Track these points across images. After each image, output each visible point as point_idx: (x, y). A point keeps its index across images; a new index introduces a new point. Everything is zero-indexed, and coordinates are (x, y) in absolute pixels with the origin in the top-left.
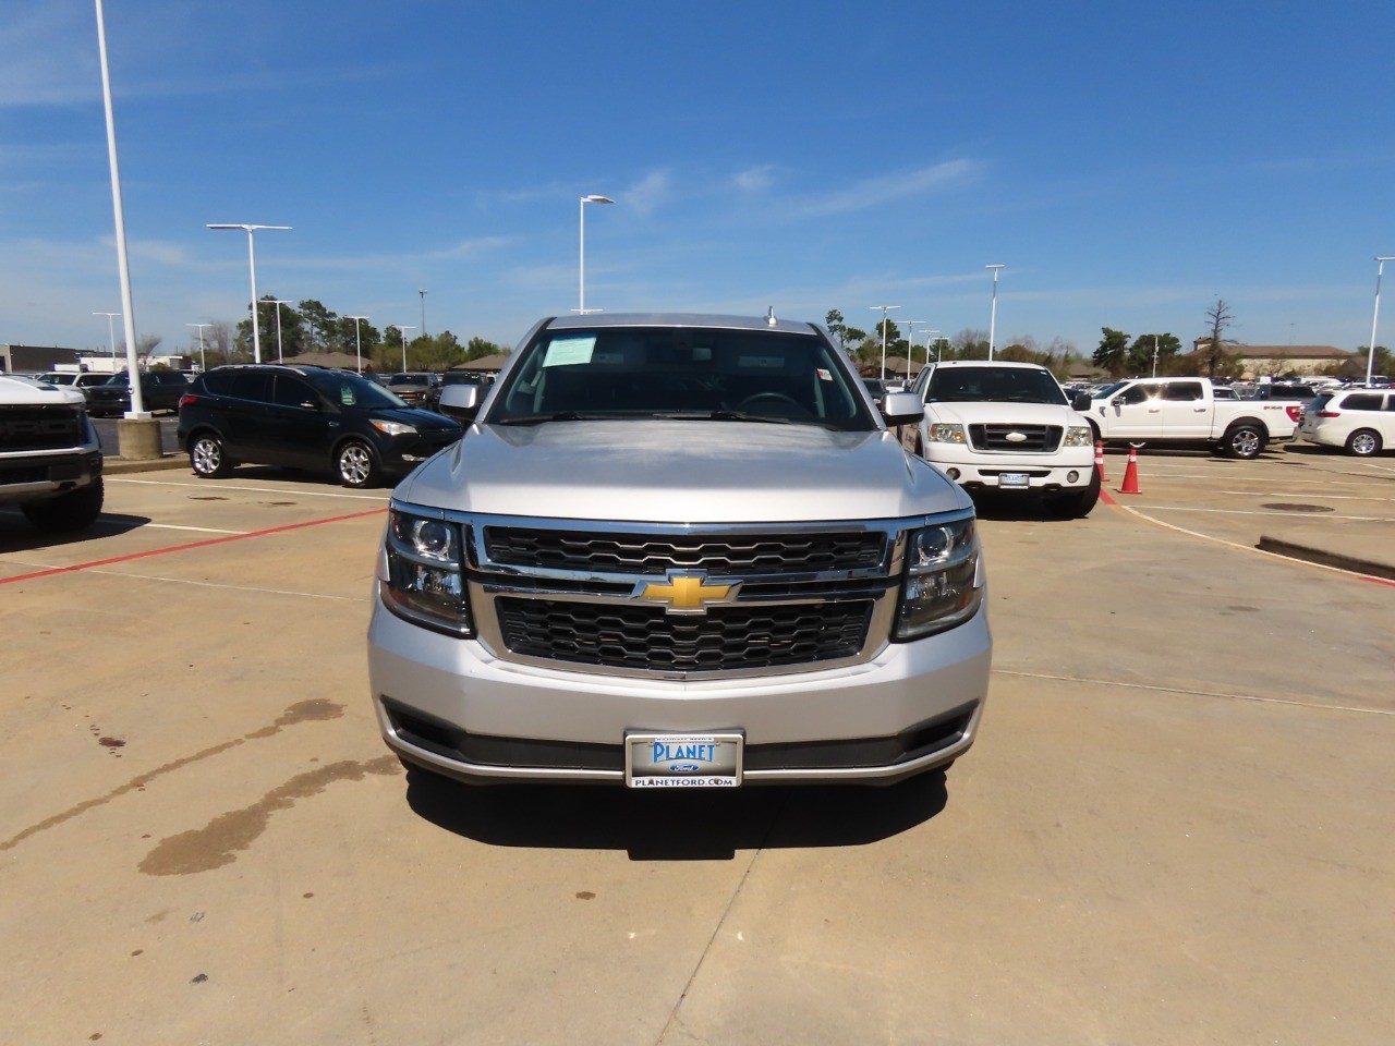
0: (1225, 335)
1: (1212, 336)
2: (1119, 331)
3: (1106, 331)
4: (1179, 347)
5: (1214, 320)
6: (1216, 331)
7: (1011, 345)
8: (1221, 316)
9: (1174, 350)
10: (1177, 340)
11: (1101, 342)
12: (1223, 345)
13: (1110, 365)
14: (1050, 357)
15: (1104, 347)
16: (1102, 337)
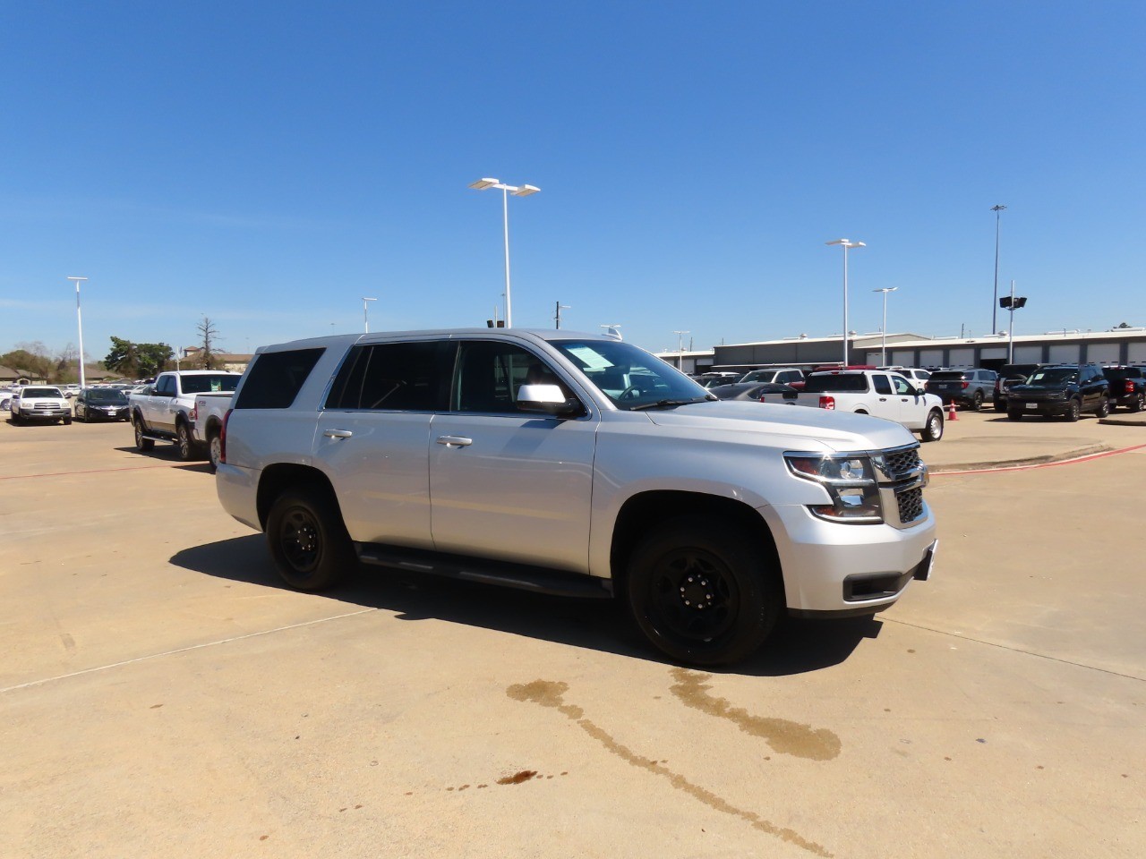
0: (214, 345)
1: (205, 346)
2: (126, 339)
3: (113, 339)
4: (173, 354)
5: (204, 334)
6: (206, 342)
7: (15, 350)
8: (209, 330)
9: (168, 356)
10: (170, 349)
11: (112, 349)
12: (212, 352)
13: (122, 368)
14: (63, 361)
15: (115, 354)
16: (112, 345)
